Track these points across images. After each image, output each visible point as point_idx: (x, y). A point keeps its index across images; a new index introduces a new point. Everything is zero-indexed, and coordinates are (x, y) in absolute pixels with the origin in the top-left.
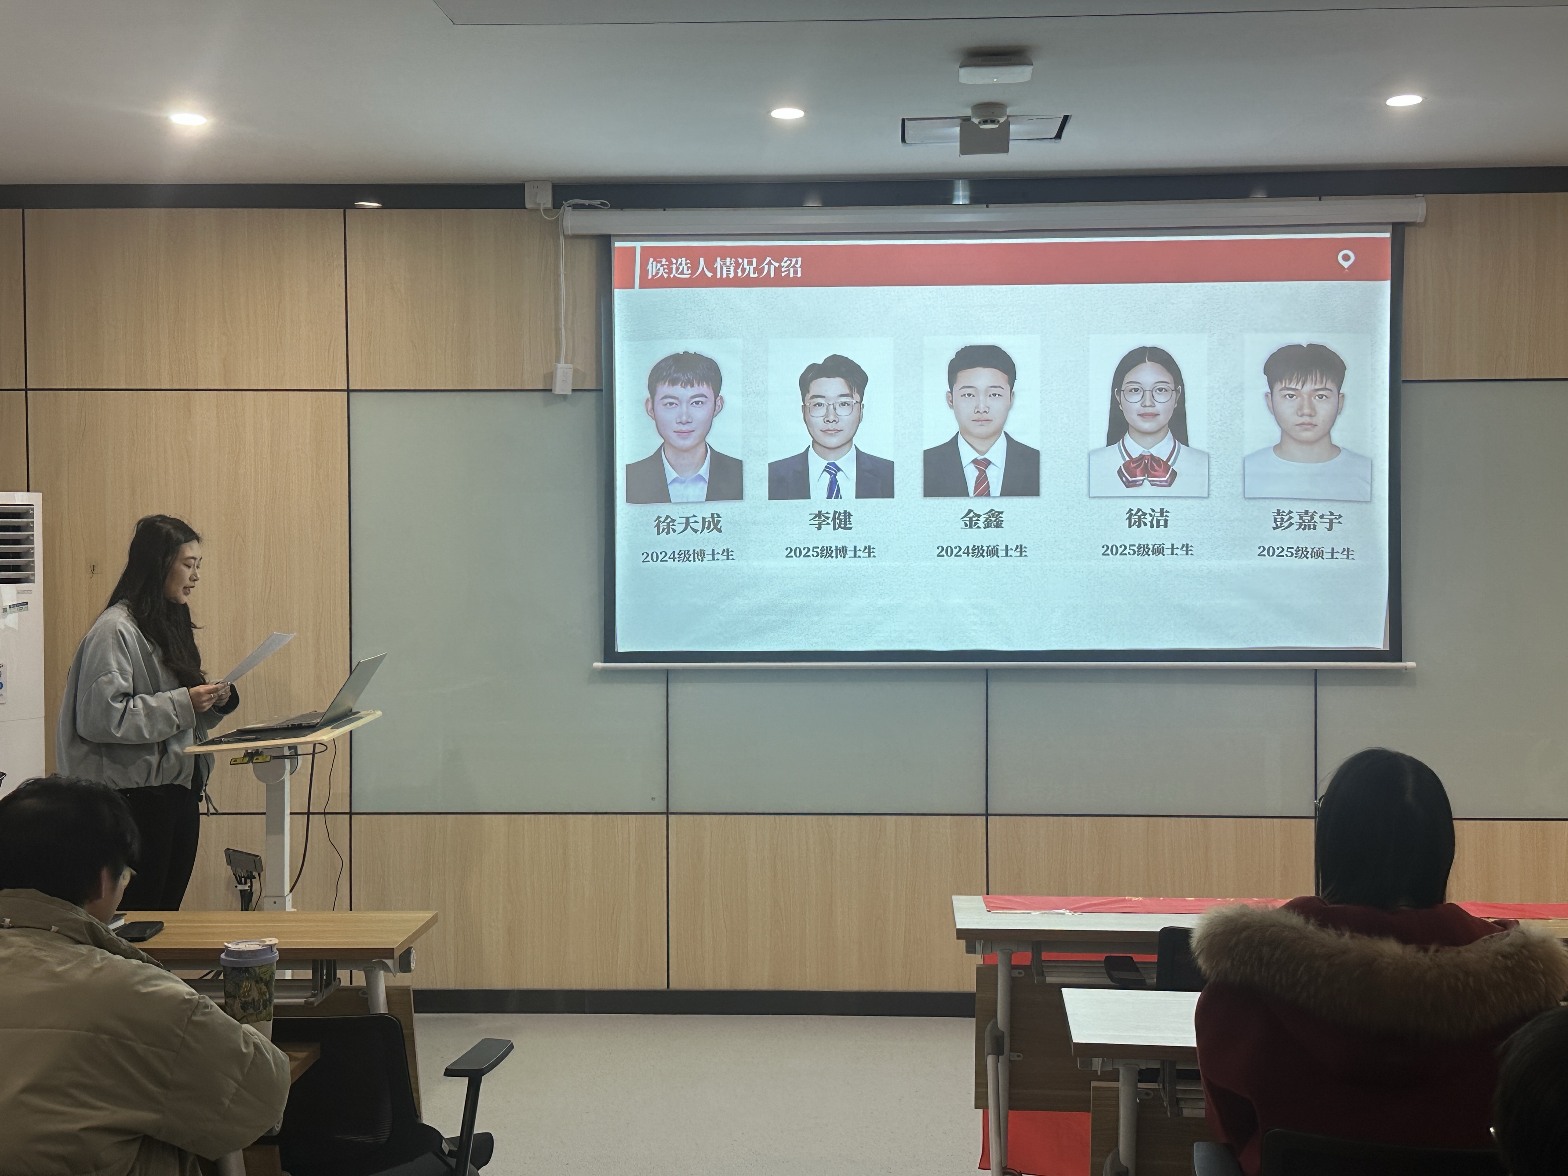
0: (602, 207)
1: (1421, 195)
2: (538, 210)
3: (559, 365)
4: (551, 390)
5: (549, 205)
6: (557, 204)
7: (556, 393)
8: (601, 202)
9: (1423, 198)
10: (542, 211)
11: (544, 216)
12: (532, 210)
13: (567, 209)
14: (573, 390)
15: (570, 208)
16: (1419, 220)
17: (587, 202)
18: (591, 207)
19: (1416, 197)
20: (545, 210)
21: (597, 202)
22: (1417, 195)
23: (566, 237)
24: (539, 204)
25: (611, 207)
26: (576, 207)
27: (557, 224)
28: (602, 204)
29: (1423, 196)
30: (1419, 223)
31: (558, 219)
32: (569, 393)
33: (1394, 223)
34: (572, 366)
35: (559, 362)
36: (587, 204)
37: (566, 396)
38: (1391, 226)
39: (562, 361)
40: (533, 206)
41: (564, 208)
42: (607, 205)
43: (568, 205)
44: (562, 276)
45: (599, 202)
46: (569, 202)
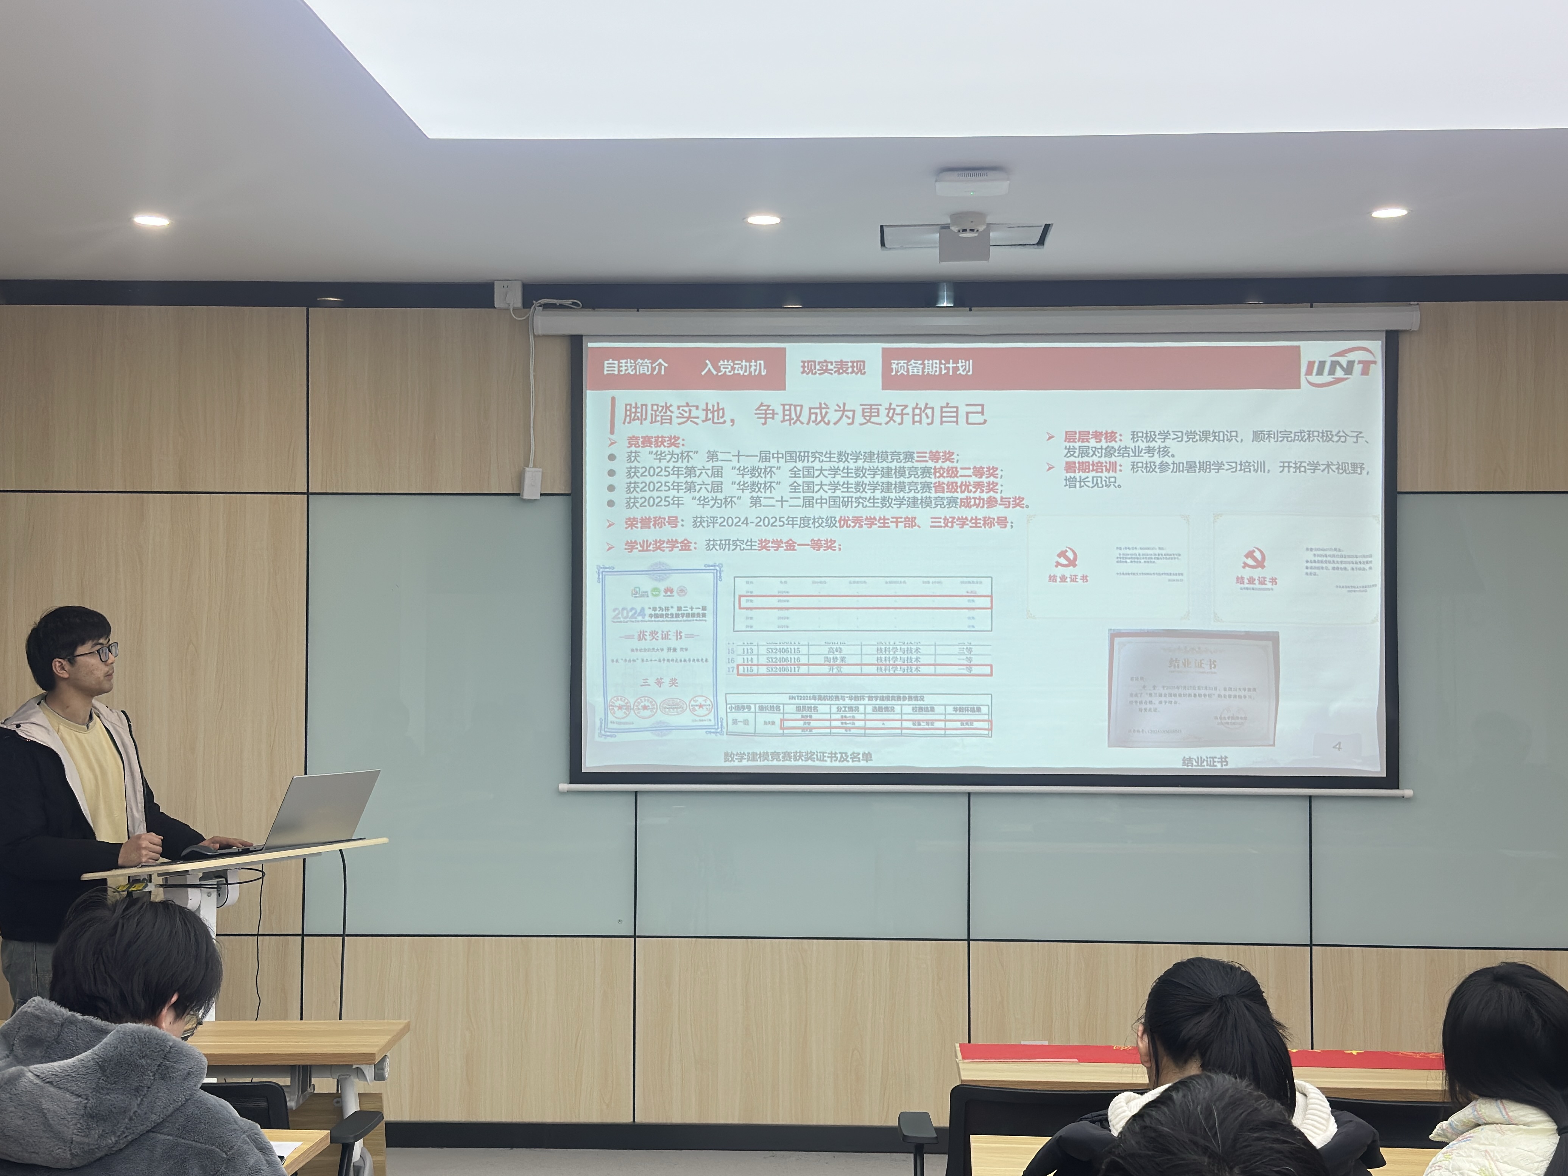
0: (574, 306)
1: (1416, 303)
2: (508, 309)
3: (527, 469)
4: (519, 494)
5: (519, 304)
6: (527, 303)
7: (524, 498)
8: (573, 302)
9: (1417, 306)
10: (511, 311)
11: (513, 315)
12: (501, 309)
13: (537, 308)
14: (542, 495)
15: (541, 308)
16: (1415, 328)
17: (558, 302)
18: (562, 306)
19: (1410, 304)
20: (514, 309)
21: (568, 302)
22: (1412, 303)
23: (535, 336)
24: (509, 304)
25: (582, 307)
26: (546, 306)
27: (528, 321)
28: (574, 303)
29: (1418, 304)
30: (1413, 332)
31: (528, 317)
32: (538, 497)
33: (1387, 332)
34: (541, 470)
35: (528, 466)
36: (558, 304)
37: (535, 500)
38: (1384, 334)
39: (531, 465)
40: (503, 305)
41: (535, 307)
42: (578, 305)
43: (538, 305)
44: (532, 377)
45: (570, 301)
46: (539, 301)
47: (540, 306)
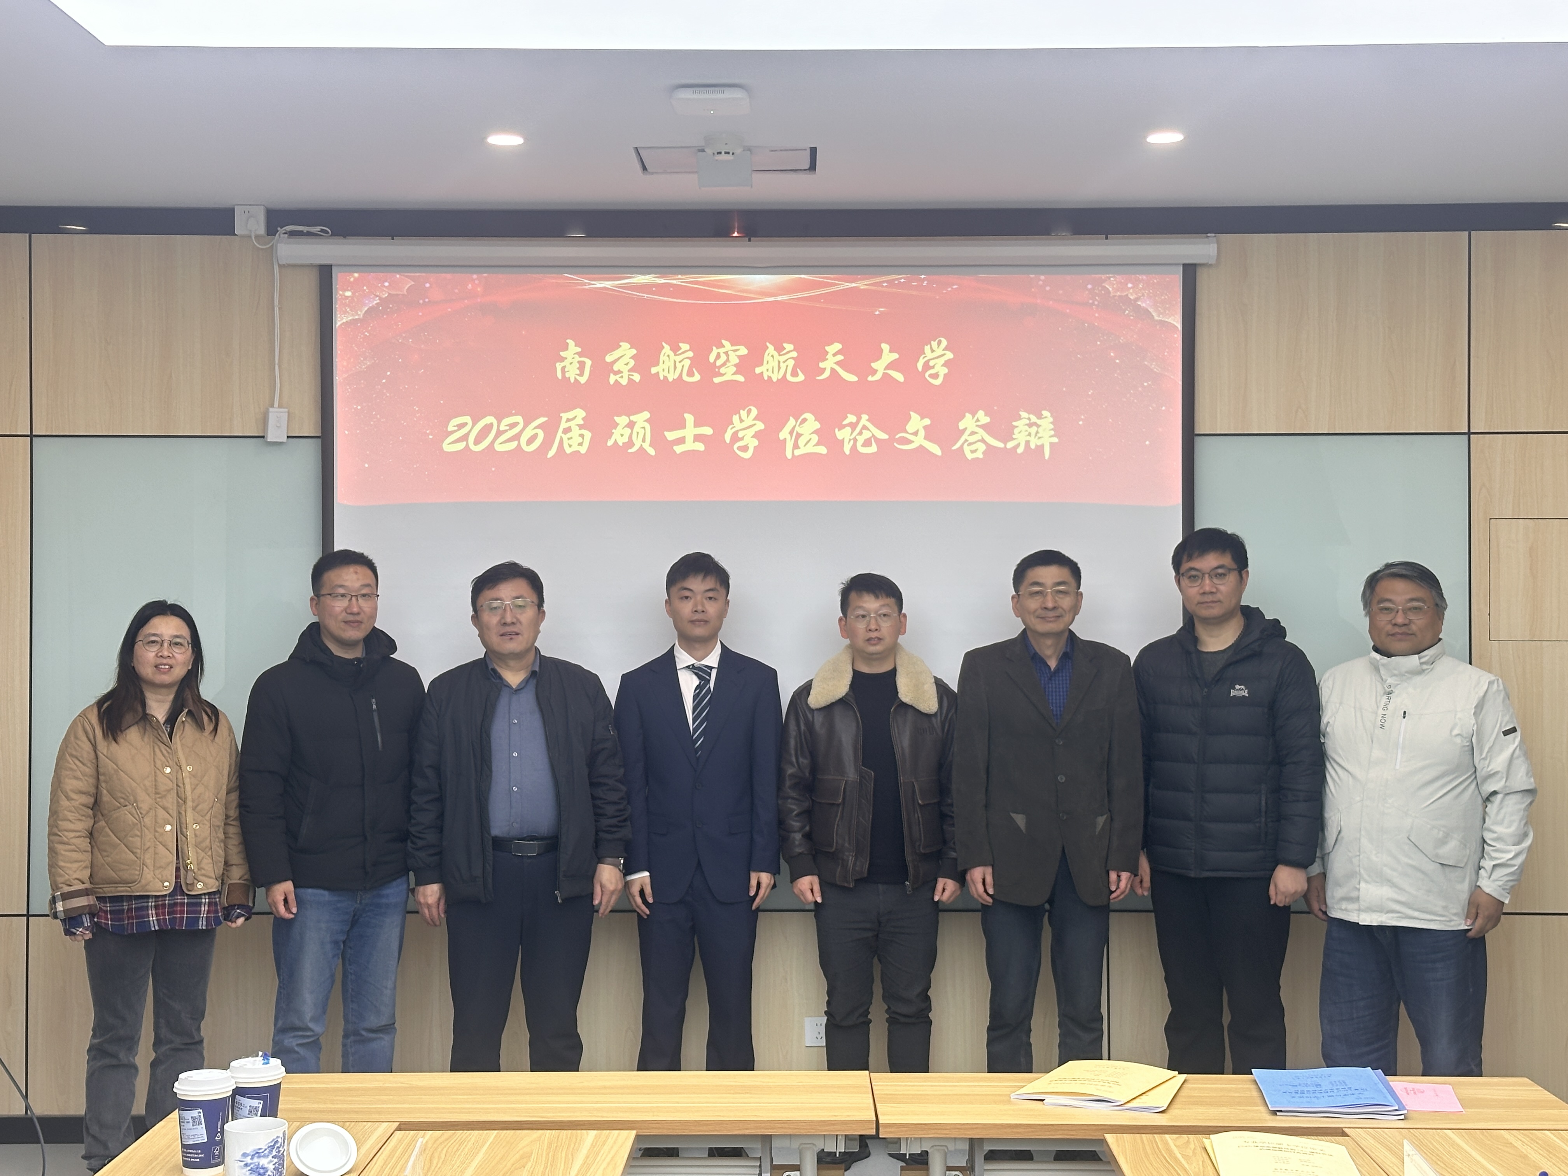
0: (323, 234)
1: (1213, 235)
2: (250, 237)
3: (271, 409)
4: (263, 437)
5: (262, 230)
6: (271, 231)
7: (269, 441)
8: (322, 229)
9: (1215, 238)
10: (253, 238)
11: (255, 243)
12: (242, 236)
13: (282, 235)
14: (288, 437)
15: (286, 236)
16: (1213, 261)
17: (305, 229)
18: (309, 234)
19: (1207, 237)
20: (257, 237)
21: (316, 229)
22: (1209, 235)
23: (280, 266)
24: (250, 231)
25: (331, 235)
26: (292, 234)
27: (272, 250)
28: (322, 231)
29: (1215, 236)
30: (1211, 265)
31: (273, 245)
32: (285, 439)
33: (1185, 265)
34: (286, 410)
35: (272, 406)
36: (305, 231)
37: (281, 443)
38: (1181, 268)
39: (276, 405)
40: (245, 232)
41: (279, 235)
42: (328, 233)
43: (284, 232)
44: (276, 309)
45: (319, 228)
46: (285, 228)
47: (284, 233)
